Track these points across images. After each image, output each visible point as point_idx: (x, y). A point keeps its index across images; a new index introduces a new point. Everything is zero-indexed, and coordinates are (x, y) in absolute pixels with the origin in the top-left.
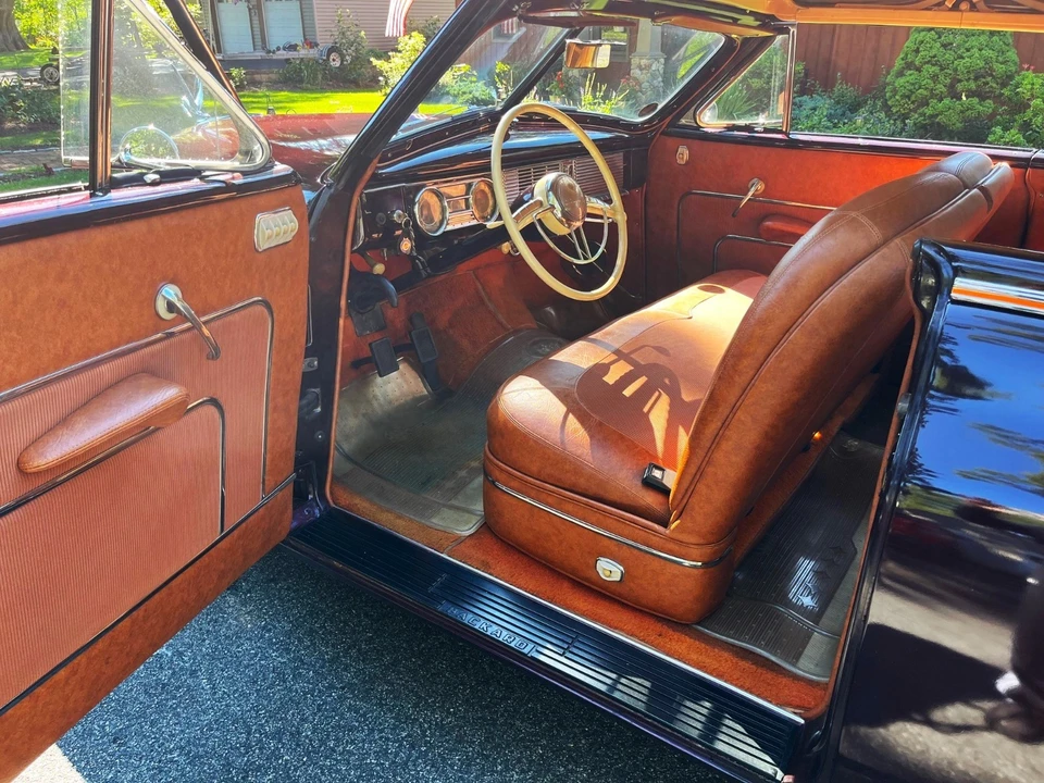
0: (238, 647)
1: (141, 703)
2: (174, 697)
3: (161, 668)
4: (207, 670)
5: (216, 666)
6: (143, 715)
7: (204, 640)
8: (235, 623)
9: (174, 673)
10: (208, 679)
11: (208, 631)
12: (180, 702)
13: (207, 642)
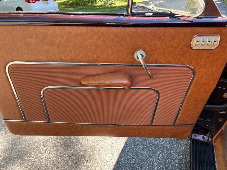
0: (173, 152)
1: (146, 143)
2: (151, 149)
3: (157, 141)
4: (162, 150)
5: (165, 151)
6: (143, 146)
7: (170, 144)
8: (180, 146)
9: (157, 144)
10: (160, 152)
11: (173, 143)
12: (151, 151)
13: (170, 145)
